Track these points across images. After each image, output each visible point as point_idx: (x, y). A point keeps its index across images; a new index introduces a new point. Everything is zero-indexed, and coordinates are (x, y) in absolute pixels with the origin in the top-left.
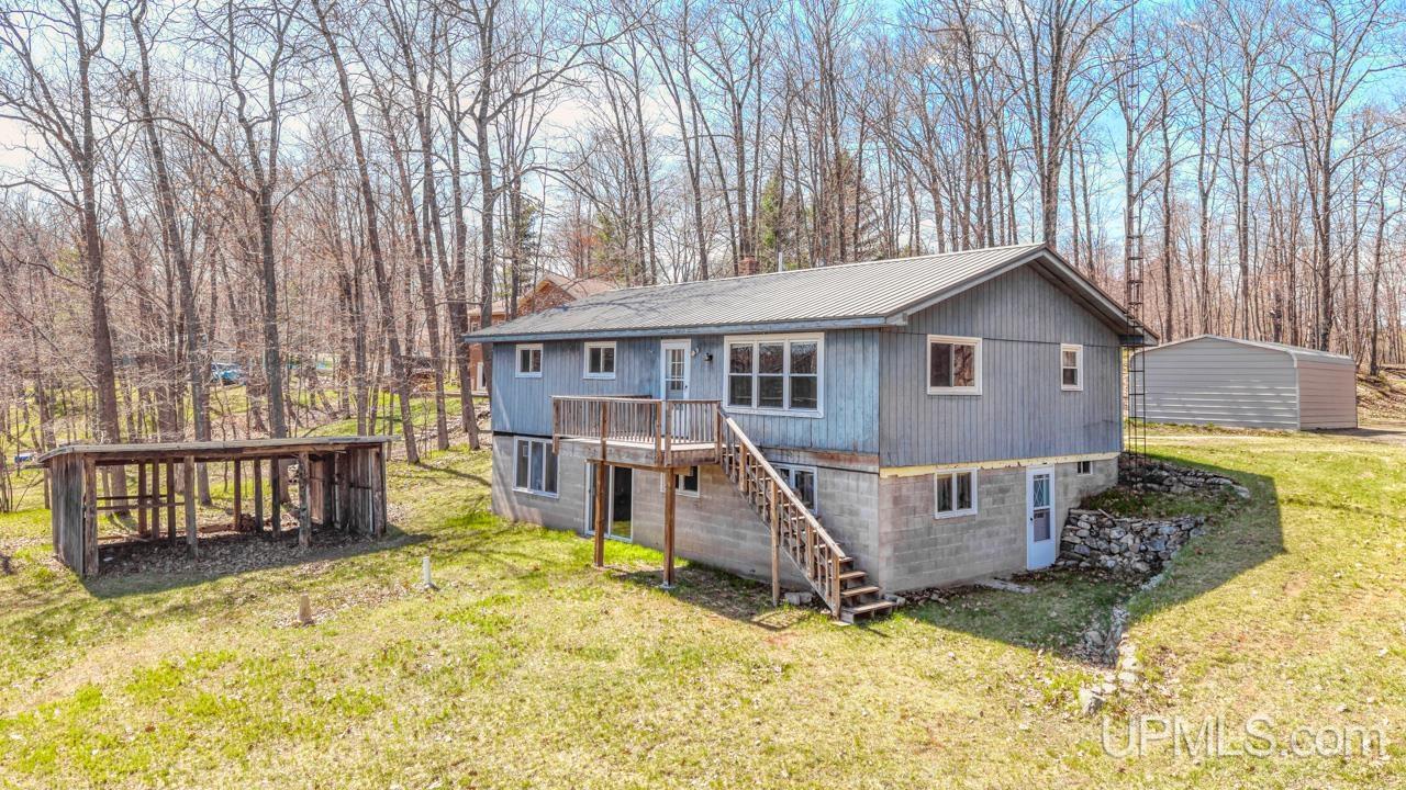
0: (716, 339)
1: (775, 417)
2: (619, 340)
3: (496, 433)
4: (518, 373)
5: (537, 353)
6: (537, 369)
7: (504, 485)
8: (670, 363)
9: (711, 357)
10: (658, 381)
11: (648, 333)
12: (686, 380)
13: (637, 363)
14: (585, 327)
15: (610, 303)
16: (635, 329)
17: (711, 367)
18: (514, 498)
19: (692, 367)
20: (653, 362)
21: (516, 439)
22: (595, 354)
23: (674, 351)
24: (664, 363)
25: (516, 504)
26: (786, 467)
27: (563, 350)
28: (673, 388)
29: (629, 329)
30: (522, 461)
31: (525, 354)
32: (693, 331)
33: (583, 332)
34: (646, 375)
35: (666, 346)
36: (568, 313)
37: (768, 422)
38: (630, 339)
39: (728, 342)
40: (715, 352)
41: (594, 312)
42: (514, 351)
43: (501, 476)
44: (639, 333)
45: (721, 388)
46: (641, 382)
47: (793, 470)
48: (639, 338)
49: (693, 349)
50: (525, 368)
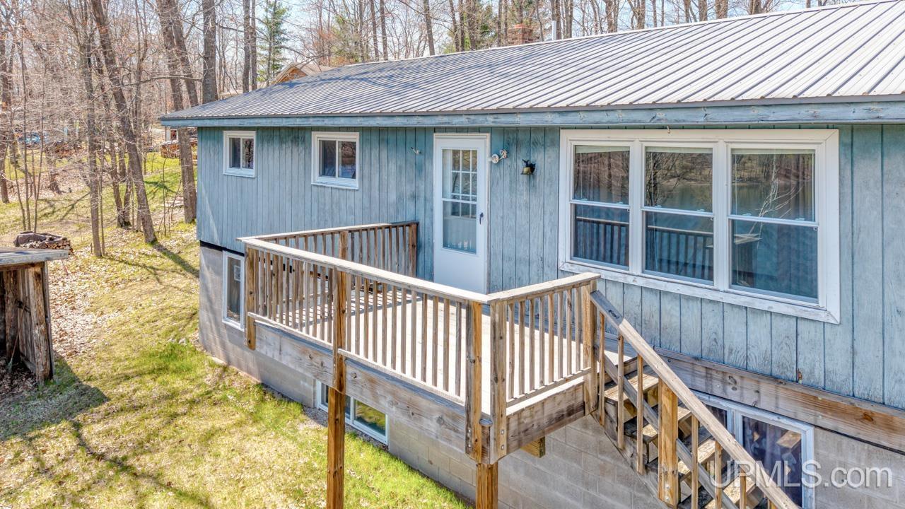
0: (547, 136)
1: (689, 298)
2: (363, 130)
3: (203, 244)
4: (227, 169)
5: (249, 144)
6: (249, 166)
7: (214, 312)
8: (450, 172)
9: (532, 167)
10: (428, 200)
11: (413, 122)
12: (482, 205)
13: (393, 167)
14: (311, 110)
15: (347, 78)
16: (391, 115)
17: (531, 187)
18: (224, 331)
19: (492, 183)
20: (421, 170)
21: (226, 255)
22: (327, 149)
23: (455, 153)
24: (439, 170)
25: (227, 341)
26: (723, 405)
27: (281, 141)
28: (454, 213)
29: (382, 115)
30: (234, 285)
31: (235, 144)
32: (489, 122)
33: (306, 117)
34: (408, 189)
35: (442, 144)
36: (293, 90)
37: (668, 305)
38: (380, 130)
39: (569, 142)
40: (538, 158)
41: (327, 89)
42: (220, 140)
43: (210, 300)
44: (398, 122)
45: (556, 226)
46: (400, 198)
47: (737, 414)
48: (396, 130)
49: (493, 152)
50: (235, 162)
